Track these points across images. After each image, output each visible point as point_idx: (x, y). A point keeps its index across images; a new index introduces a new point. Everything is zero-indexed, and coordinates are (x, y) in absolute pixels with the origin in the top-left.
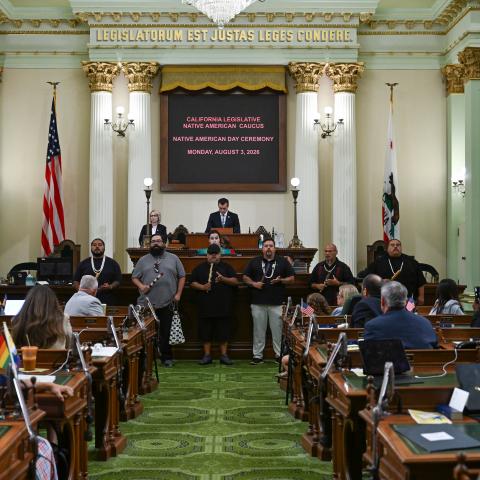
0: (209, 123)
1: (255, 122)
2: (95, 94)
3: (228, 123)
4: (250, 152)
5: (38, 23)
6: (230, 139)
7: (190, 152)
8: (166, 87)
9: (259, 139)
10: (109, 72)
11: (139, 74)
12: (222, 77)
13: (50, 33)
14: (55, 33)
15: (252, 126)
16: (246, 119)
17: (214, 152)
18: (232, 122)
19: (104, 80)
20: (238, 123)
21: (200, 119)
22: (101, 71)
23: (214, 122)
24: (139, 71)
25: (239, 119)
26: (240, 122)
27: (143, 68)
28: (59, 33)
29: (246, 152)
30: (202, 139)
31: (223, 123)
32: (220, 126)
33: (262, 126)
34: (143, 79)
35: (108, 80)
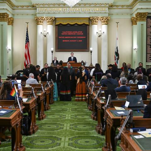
0: (68, 33)
1: (81, 33)
2: (38, 25)
4: (79, 41)
5: (23, 6)
6: (74, 37)
7: (63, 41)
8: (57, 24)
9: (82, 37)
10: (42, 20)
11: (50, 20)
12: (72, 21)
13: (26, 9)
14: (27, 9)
16: (78, 32)
17: (70, 41)
18: (75, 33)
19: (41, 22)
20: (76, 33)
21: (66, 32)
22: (40, 19)
23: (70, 33)
25: (76, 32)
27: (51, 18)
28: (29, 9)
30: (67, 37)
31: (72, 33)
32: (71, 34)
33: (83, 34)
34: (51, 22)
35: (42, 22)
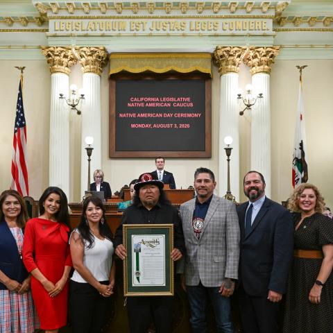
0: (149, 102)
1: (186, 102)
2: (54, 75)
3: (164, 102)
4: (182, 126)
6: (166, 115)
7: (133, 126)
8: (115, 70)
9: (189, 115)
10: (65, 56)
11: (90, 58)
15: (183, 105)
16: (178, 99)
17: (152, 126)
18: (167, 101)
19: (61, 64)
20: (172, 103)
21: (142, 99)
22: (57, 55)
23: (153, 102)
24: (90, 55)
25: (173, 99)
26: (174, 102)
27: (93, 52)
29: (178, 126)
30: (143, 115)
31: (160, 102)
32: (157, 104)
33: (192, 105)
34: (94, 63)
35: (65, 64)
